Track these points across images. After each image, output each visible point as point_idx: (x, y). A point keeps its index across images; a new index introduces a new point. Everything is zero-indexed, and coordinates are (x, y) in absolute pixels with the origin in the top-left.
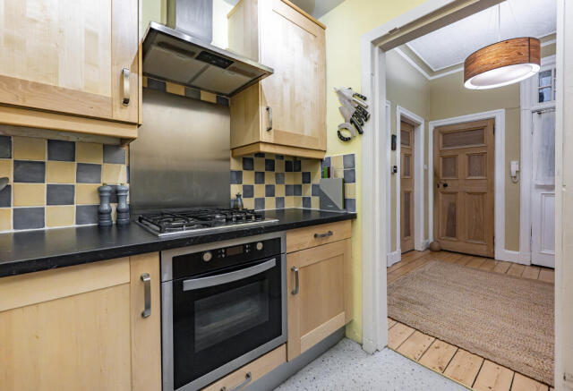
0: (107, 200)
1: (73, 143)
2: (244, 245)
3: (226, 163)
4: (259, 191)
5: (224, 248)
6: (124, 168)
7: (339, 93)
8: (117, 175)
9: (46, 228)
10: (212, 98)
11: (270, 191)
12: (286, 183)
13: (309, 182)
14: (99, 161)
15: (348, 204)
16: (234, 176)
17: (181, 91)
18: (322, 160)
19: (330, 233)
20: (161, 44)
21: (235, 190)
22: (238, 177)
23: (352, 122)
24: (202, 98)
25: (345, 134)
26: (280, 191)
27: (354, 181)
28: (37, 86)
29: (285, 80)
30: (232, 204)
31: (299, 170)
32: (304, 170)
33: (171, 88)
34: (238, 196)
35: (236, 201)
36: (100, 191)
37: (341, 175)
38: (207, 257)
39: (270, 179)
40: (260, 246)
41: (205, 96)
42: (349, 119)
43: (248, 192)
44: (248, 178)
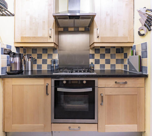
0: (53, 63)
1: (47, 49)
2: (78, 81)
3: (88, 51)
4: (102, 61)
5: (71, 80)
6: (57, 54)
7: (139, 11)
8: (56, 57)
9: (42, 69)
10: (83, 29)
11: (108, 62)
12: (117, 58)
13: (127, 58)
14: (52, 53)
15: (143, 69)
16: (91, 56)
17: (72, 29)
18: (132, 47)
19: (126, 83)
20: (59, 18)
21: (91, 61)
22: (93, 56)
23: (145, 25)
24: (80, 30)
25: (142, 32)
26: (113, 61)
27: (147, 57)
28: (34, 37)
29: (107, 15)
30: (90, 66)
31: (123, 52)
32: (125, 52)
33: (70, 29)
34: (92, 63)
35: (91, 65)
36: (52, 61)
37: (140, 54)
38: (65, 82)
39: (108, 57)
40: (85, 82)
41: (80, 29)
42: (143, 24)
43: (97, 62)
44: (97, 56)
